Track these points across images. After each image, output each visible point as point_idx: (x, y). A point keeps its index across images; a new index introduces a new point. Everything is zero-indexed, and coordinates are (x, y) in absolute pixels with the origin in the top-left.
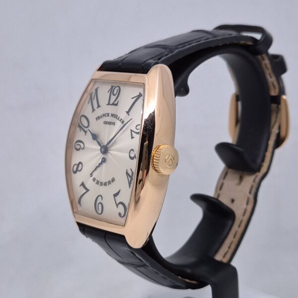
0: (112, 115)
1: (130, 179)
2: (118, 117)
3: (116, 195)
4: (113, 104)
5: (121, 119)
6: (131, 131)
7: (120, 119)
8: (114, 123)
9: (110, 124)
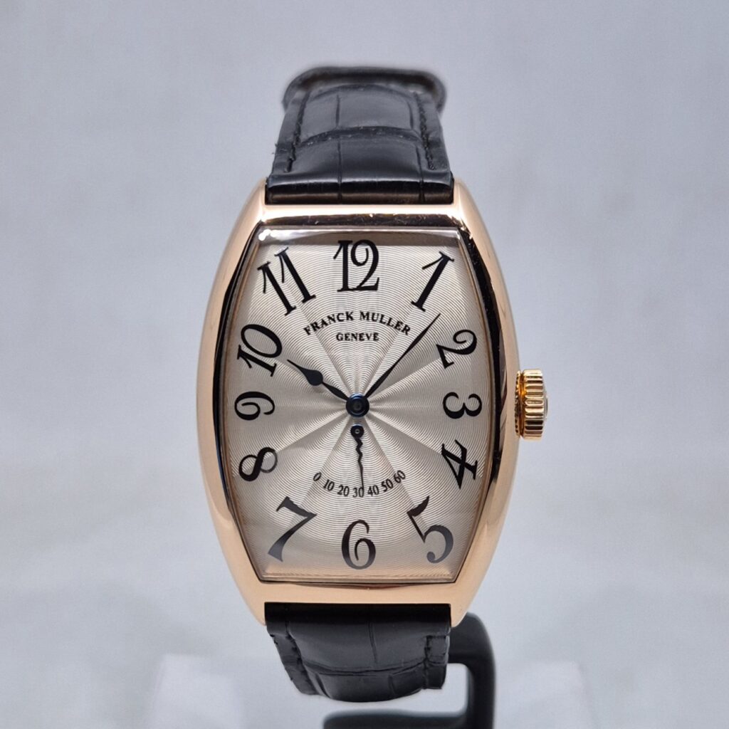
0: (364, 316)
1: (456, 466)
2: (386, 319)
3: (414, 512)
4: (360, 288)
5: (399, 324)
6: (441, 349)
7: (394, 322)
8: (375, 335)
9: (361, 339)
